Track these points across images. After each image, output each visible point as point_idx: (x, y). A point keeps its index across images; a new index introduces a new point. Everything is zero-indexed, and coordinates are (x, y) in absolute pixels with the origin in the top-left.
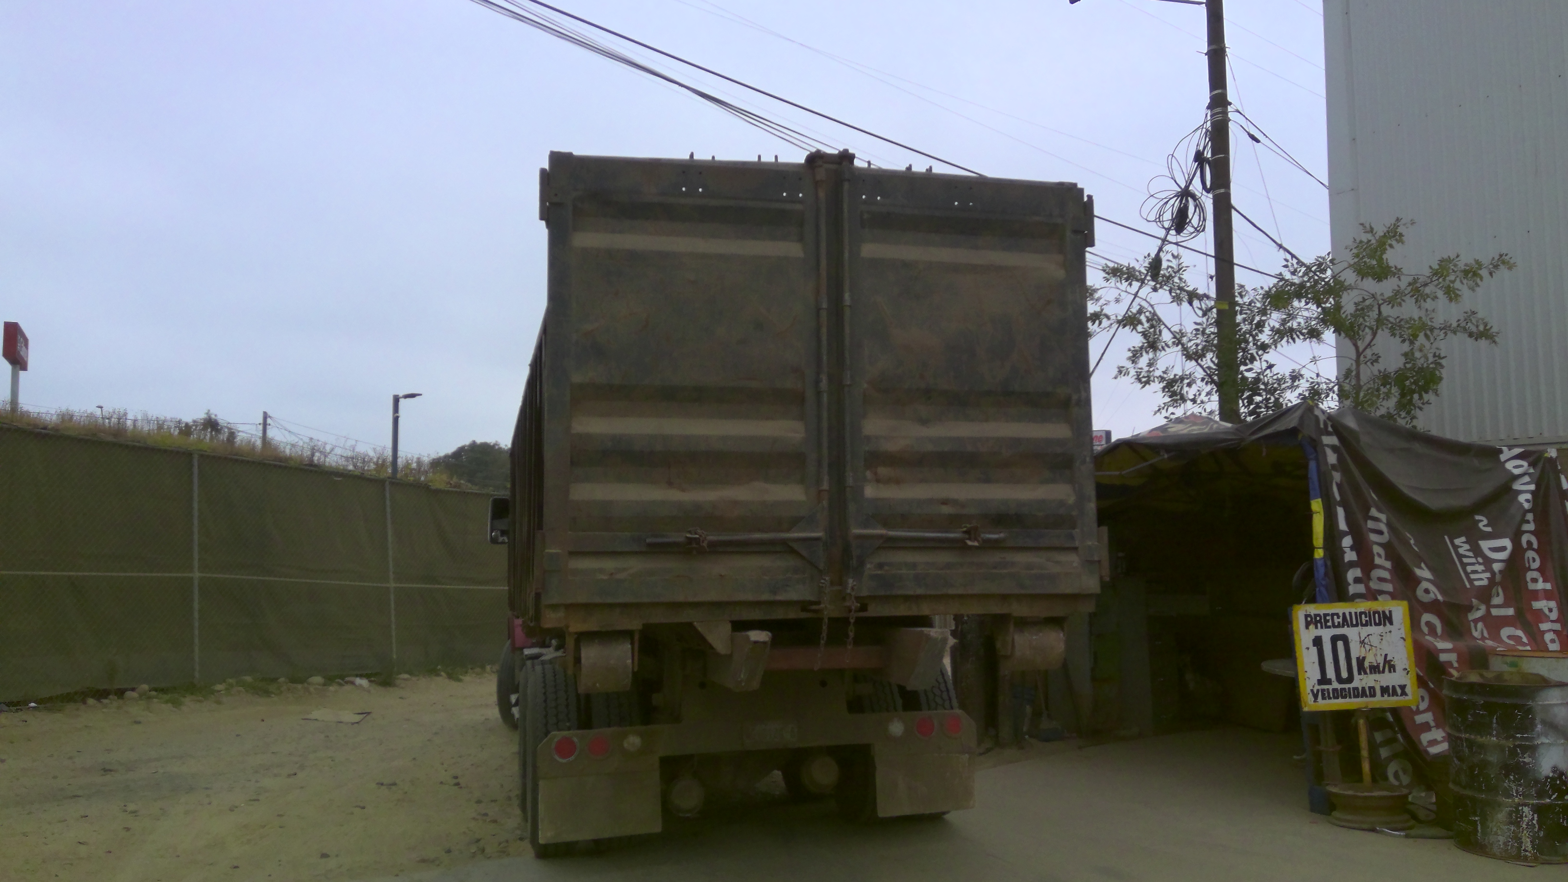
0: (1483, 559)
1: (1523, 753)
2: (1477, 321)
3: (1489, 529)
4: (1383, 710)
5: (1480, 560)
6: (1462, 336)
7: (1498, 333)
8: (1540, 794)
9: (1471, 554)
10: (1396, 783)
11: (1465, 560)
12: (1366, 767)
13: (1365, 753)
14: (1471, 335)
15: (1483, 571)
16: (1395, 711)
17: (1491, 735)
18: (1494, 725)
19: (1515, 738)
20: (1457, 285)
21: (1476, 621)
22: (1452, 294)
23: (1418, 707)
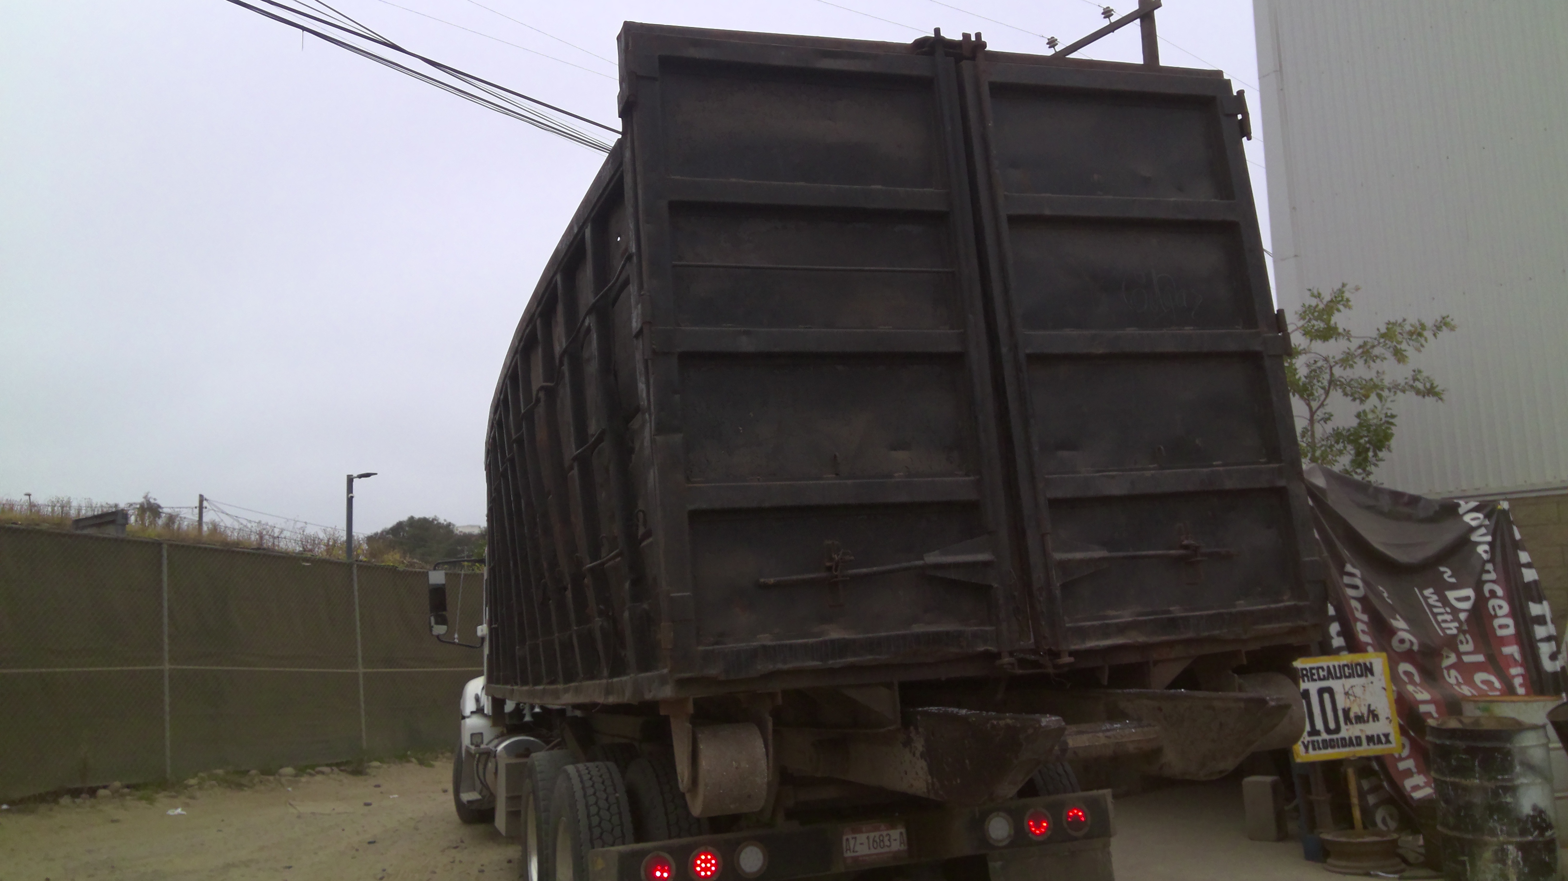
0: (1450, 608)
1: (1505, 794)
2: (1424, 380)
3: (1453, 580)
4: (1368, 759)
5: (1448, 610)
6: (1411, 395)
7: (1443, 391)
8: (1523, 832)
9: (1439, 604)
10: (1384, 828)
11: (1435, 610)
12: (1357, 814)
13: (1355, 800)
14: (1418, 392)
15: (1452, 621)
16: (1379, 759)
17: (1475, 777)
18: (1477, 769)
19: (1496, 779)
20: (1404, 346)
21: (1449, 668)
22: (1400, 356)
23: (1400, 755)
